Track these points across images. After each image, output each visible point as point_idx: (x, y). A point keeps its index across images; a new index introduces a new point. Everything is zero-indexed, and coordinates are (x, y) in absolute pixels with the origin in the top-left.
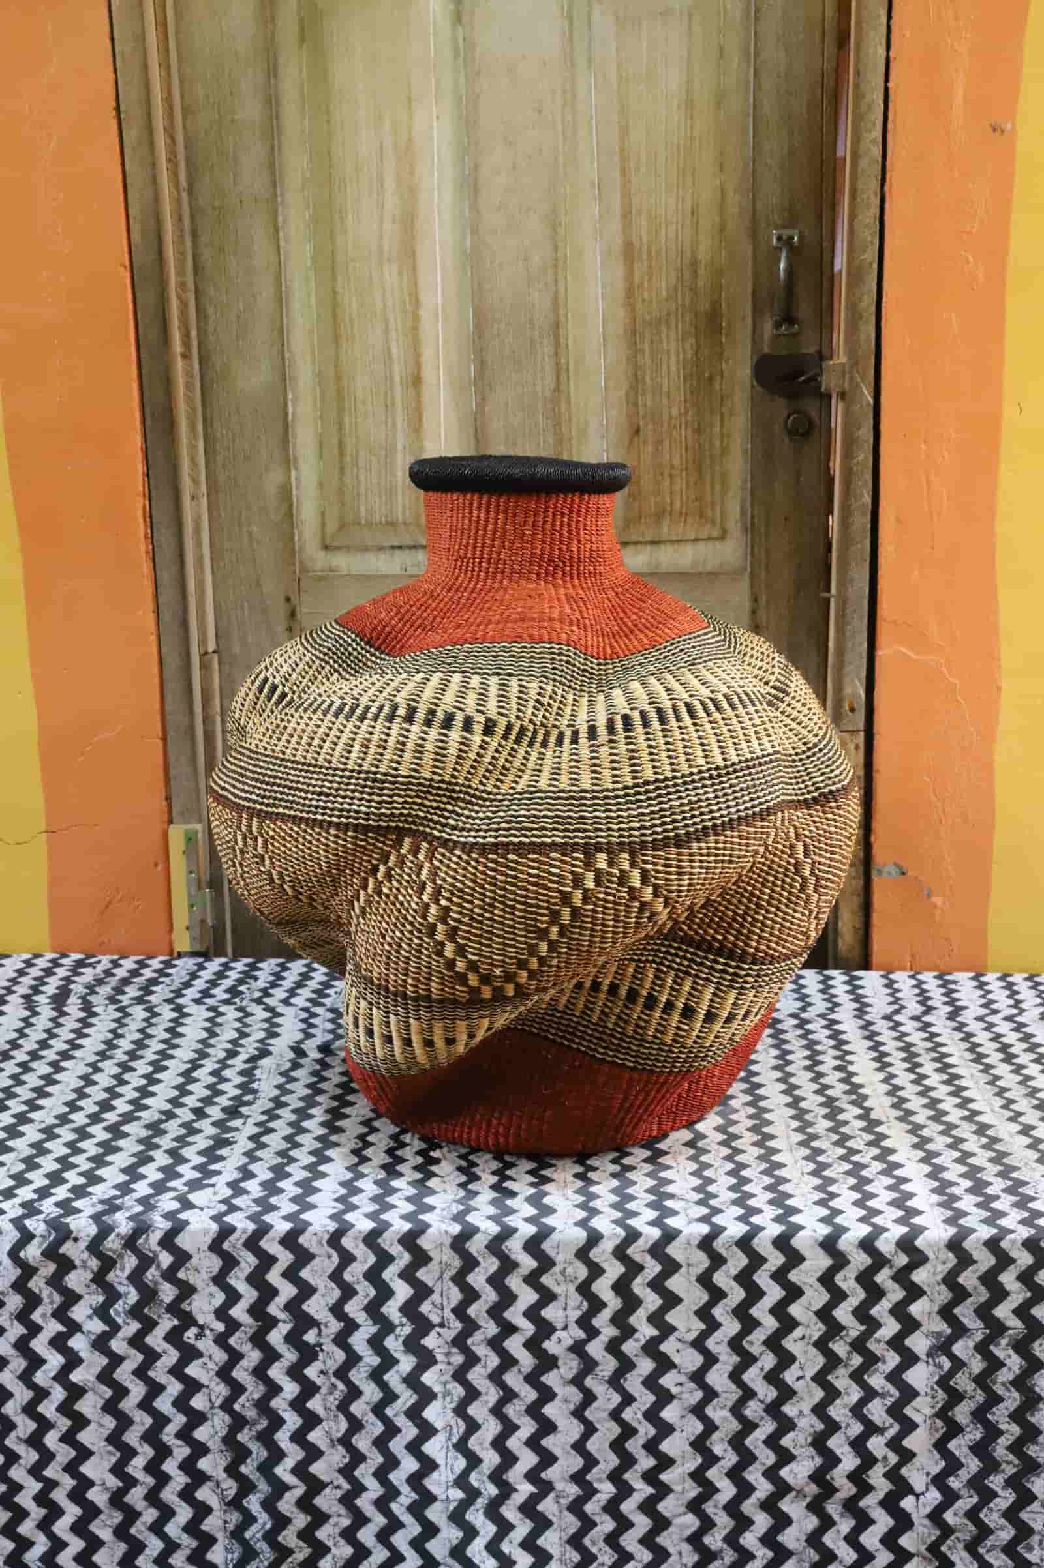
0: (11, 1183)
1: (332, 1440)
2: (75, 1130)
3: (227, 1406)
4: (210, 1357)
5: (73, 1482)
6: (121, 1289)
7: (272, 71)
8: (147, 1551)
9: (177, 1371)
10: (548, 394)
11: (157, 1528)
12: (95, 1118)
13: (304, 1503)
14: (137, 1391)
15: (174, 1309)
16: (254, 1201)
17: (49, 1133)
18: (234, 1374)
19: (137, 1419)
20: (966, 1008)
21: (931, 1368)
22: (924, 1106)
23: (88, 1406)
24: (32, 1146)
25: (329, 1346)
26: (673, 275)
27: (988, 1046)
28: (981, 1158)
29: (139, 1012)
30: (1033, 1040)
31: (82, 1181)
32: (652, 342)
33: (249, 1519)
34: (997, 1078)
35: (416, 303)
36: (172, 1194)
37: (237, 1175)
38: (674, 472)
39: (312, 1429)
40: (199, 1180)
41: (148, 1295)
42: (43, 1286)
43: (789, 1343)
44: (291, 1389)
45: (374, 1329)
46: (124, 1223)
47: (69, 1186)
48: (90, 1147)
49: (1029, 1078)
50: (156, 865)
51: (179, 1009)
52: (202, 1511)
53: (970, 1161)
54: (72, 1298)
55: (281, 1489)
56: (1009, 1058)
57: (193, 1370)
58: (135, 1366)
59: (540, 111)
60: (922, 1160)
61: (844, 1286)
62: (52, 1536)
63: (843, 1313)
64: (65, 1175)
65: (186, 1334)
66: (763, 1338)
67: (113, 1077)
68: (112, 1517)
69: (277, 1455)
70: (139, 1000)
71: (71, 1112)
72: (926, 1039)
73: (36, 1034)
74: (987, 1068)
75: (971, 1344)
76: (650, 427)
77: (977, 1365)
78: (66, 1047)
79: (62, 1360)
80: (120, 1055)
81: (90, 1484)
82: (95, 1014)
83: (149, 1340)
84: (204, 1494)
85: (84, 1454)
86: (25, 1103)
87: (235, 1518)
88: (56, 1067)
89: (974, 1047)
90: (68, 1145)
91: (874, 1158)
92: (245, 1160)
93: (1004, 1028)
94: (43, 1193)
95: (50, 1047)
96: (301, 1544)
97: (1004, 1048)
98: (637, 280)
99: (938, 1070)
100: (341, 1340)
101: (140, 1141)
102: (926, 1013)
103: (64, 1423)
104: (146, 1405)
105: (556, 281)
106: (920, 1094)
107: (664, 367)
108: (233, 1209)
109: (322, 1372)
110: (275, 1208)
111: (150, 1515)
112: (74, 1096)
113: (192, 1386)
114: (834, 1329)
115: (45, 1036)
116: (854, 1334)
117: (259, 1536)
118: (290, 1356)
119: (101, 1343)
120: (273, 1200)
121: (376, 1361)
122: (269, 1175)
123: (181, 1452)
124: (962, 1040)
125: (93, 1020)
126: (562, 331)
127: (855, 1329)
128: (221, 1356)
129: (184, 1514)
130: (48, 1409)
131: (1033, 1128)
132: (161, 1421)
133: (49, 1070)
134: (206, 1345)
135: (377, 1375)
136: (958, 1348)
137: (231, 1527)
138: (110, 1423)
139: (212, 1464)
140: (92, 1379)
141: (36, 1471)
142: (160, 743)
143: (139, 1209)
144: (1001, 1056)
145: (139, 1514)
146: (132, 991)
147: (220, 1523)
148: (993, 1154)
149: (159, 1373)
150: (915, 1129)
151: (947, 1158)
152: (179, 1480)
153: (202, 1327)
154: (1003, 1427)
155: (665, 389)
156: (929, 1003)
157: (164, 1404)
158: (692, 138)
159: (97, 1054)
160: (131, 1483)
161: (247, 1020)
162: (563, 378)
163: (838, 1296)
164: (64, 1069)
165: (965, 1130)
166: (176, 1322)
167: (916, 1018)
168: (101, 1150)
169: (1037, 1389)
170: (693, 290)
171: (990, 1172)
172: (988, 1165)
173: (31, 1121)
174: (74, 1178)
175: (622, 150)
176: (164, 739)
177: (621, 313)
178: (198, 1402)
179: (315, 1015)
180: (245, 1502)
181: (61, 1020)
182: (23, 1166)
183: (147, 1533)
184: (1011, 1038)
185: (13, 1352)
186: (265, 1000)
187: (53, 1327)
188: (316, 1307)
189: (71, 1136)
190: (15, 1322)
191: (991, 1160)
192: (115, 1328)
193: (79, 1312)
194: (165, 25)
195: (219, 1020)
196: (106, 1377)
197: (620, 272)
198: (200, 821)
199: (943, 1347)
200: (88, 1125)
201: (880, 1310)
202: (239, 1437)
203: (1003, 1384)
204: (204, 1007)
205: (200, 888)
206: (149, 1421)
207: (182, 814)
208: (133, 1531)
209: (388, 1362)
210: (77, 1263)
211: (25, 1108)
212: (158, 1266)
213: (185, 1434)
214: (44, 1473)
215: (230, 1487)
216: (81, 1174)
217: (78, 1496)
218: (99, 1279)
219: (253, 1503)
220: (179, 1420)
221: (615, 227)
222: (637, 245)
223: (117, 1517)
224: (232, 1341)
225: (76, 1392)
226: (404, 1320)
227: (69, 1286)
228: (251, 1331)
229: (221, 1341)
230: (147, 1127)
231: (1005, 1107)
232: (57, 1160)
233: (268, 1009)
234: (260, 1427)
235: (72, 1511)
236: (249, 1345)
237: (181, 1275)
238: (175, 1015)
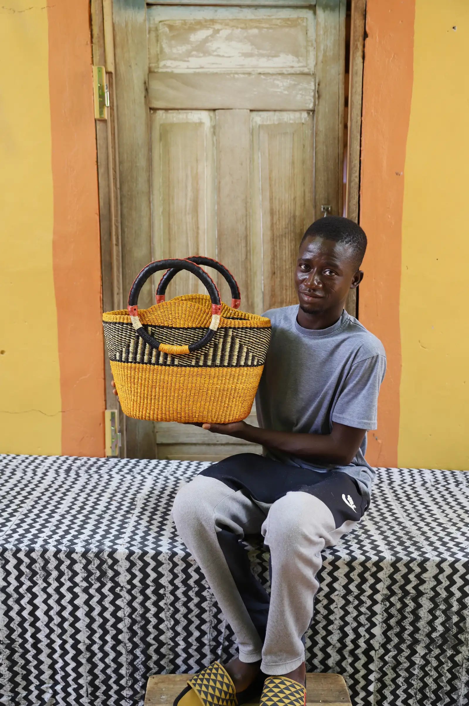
0: (51, 533)
1: (168, 628)
2: (72, 516)
3: (130, 616)
4: (125, 598)
5: (73, 642)
6: (94, 571)
7: (150, 150)
8: (98, 667)
9: (113, 603)
10: (243, 260)
11: (102, 660)
12: (79, 512)
13: (157, 651)
14: (98, 609)
15: (112, 579)
16: (139, 543)
17: (63, 517)
18: (133, 604)
19: (97, 619)
20: (395, 481)
21: (382, 605)
22: (379, 515)
23: (80, 613)
24: (57, 521)
25: (168, 595)
26: (287, 221)
27: (402, 495)
28: (401, 533)
29: (96, 476)
30: (418, 493)
31: (76, 533)
32: (280, 243)
33: (136, 657)
34: (405, 506)
35: (198, 228)
36: (109, 539)
37: (131, 534)
38: (287, 288)
39: (161, 624)
40: (118, 535)
41: (103, 574)
42: (66, 569)
43: (333, 596)
44: (153, 610)
45: (184, 589)
46: (94, 548)
47: (72, 535)
48: (78, 522)
49: (416, 506)
50: (100, 424)
51: (110, 475)
52: (119, 654)
53: (397, 534)
54: (75, 574)
55: (149, 645)
56: (409, 499)
57: (118, 602)
58: (98, 600)
59: (242, 164)
60: (380, 534)
61: (353, 577)
62: (64, 661)
63: (352, 587)
64: (70, 531)
65: (116, 589)
66: (324, 594)
67: (85, 498)
68: (86, 654)
69: (147, 633)
70: (96, 472)
71: (70, 510)
72: (380, 492)
73: (58, 483)
74: (401, 502)
75: (397, 598)
76: (279, 272)
77: (399, 605)
78: (69, 487)
79: (72, 596)
80: (87, 491)
81: (80, 642)
82: (80, 476)
83: (103, 590)
84: (120, 648)
85: (78, 631)
86: (54, 506)
87: (131, 657)
88: (65, 494)
89: (396, 495)
90: (70, 521)
91: (363, 533)
92: (134, 529)
93: (408, 489)
94: (63, 537)
95: (63, 487)
96: (155, 666)
97: (407, 495)
98: (275, 221)
99: (384, 503)
100: (173, 593)
101: (95, 520)
102: (380, 483)
103: (71, 619)
104: (101, 614)
105: (246, 221)
106: (377, 511)
107: (284, 251)
108: (132, 545)
109: (165, 604)
110: (147, 546)
111: (100, 655)
112: (71, 504)
113: (118, 608)
114: (349, 592)
115: (61, 483)
116: (356, 594)
117: (140, 663)
118: (154, 598)
119: (86, 590)
120: (146, 543)
121: (185, 599)
122: (143, 534)
123: (113, 632)
124: (393, 492)
125: (79, 478)
126: (248, 238)
127: (356, 592)
128: (129, 598)
129: (112, 655)
130: (66, 614)
131: (418, 523)
132: (106, 620)
133: (62, 495)
134: (124, 593)
135: (185, 604)
136: (392, 599)
137: (129, 661)
138: (87, 620)
139: (124, 637)
140: (82, 603)
141: (60, 636)
142: (103, 381)
143: (98, 544)
144: (406, 498)
145: (96, 654)
146: (94, 469)
147: (125, 659)
148: (405, 532)
149: (106, 603)
150: (376, 523)
151: (389, 533)
152: (111, 643)
153: (122, 587)
154: (407, 627)
155: (284, 259)
156: (382, 480)
157: (107, 615)
158: (294, 175)
159: (79, 490)
160: (94, 642)
161: (134, 480)
162: (249, 254)
163: (351, 580)
164: (67, 495)
165: (394, 524)
166: (113, 584)
167: (377, 485)
168: (82, 523)
169: (420, 615)
170: (294, 225)
171: (405, 538)
172: (403, 536)
173: (56, 512)
174: (73, 532)
175: (270, 178)
176: (105, 379)
177: (269, 233)
178: (120, 614)
179: (158, 479)
180: (134, 652)
181: (68, 478)
182: (55, 528)
183: (98, 661)
184: (410, 492)
185: (54, 592)
186: (142, 473)
187: (68, 584)
188: (163, 581)
189: (72, 518)
190: (55, 582)
191: (404, 534)
192: (91, 585)
193: (78, 579)
194: (114, 134)
195: (124, 479)
196: (87, 603)
197: (269, 219)
198: (116, 409)
199: (387, 598)
200: (76, 514)
201: (366, 587)
202: (134, 627)
203: (408, 612)
204: (119, 475)
205: (115, 433)
206: (101, 620)
207: (110, 406)
208: (94, 660)
209: (190, 599)
210: (78, 561)
211: (54, 508)
212: (107, 564)
213: (114, 626)
214: (63, 637)
215: (130, 646)
216: (76, 531)
217: (74, 647)
218: (85, 567)
219: (138, 652)
220: (112, 620)
221: (267, 204)
222: (275, 210)
223: (88, 655)
224: (133, 592)
225: (76, 608)
226: (196, 586)
227: (75, 569)
228: (140, 589)
229: (129, 592)
230: (98, 516)
231: (408, 516)
232: (67, 526)
233: (143, 476)
234: (141, 624)
235: (72, 652)
236: (139, 594)
237: (115, 567)
238: (109, 477)
